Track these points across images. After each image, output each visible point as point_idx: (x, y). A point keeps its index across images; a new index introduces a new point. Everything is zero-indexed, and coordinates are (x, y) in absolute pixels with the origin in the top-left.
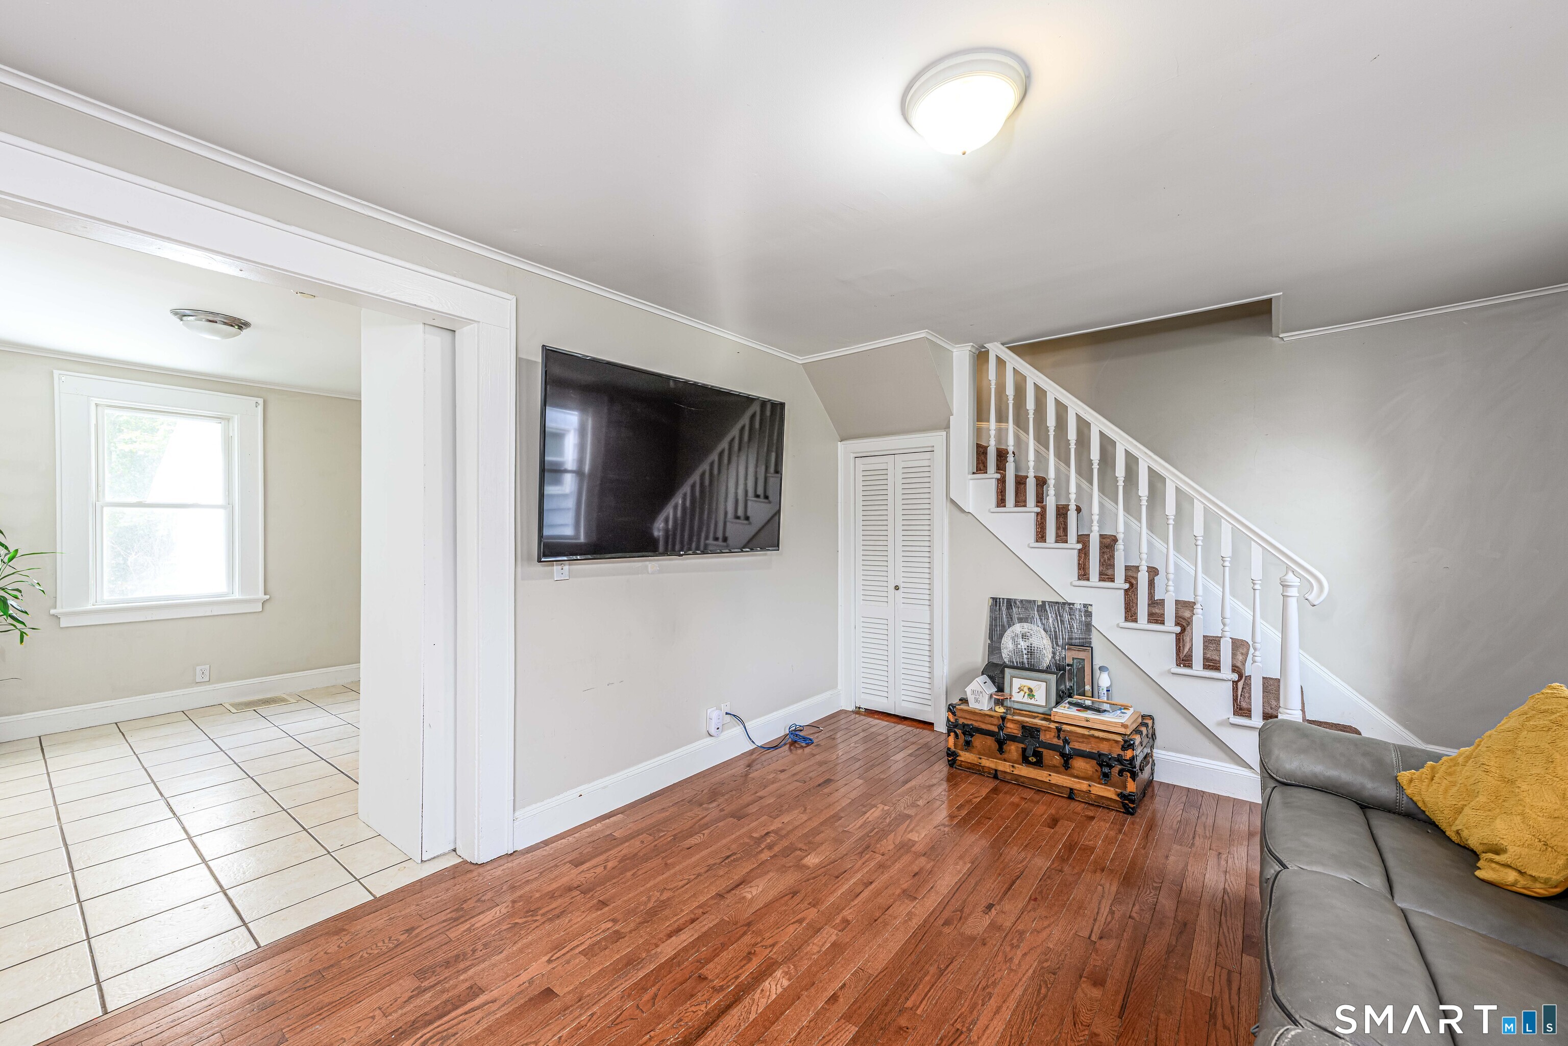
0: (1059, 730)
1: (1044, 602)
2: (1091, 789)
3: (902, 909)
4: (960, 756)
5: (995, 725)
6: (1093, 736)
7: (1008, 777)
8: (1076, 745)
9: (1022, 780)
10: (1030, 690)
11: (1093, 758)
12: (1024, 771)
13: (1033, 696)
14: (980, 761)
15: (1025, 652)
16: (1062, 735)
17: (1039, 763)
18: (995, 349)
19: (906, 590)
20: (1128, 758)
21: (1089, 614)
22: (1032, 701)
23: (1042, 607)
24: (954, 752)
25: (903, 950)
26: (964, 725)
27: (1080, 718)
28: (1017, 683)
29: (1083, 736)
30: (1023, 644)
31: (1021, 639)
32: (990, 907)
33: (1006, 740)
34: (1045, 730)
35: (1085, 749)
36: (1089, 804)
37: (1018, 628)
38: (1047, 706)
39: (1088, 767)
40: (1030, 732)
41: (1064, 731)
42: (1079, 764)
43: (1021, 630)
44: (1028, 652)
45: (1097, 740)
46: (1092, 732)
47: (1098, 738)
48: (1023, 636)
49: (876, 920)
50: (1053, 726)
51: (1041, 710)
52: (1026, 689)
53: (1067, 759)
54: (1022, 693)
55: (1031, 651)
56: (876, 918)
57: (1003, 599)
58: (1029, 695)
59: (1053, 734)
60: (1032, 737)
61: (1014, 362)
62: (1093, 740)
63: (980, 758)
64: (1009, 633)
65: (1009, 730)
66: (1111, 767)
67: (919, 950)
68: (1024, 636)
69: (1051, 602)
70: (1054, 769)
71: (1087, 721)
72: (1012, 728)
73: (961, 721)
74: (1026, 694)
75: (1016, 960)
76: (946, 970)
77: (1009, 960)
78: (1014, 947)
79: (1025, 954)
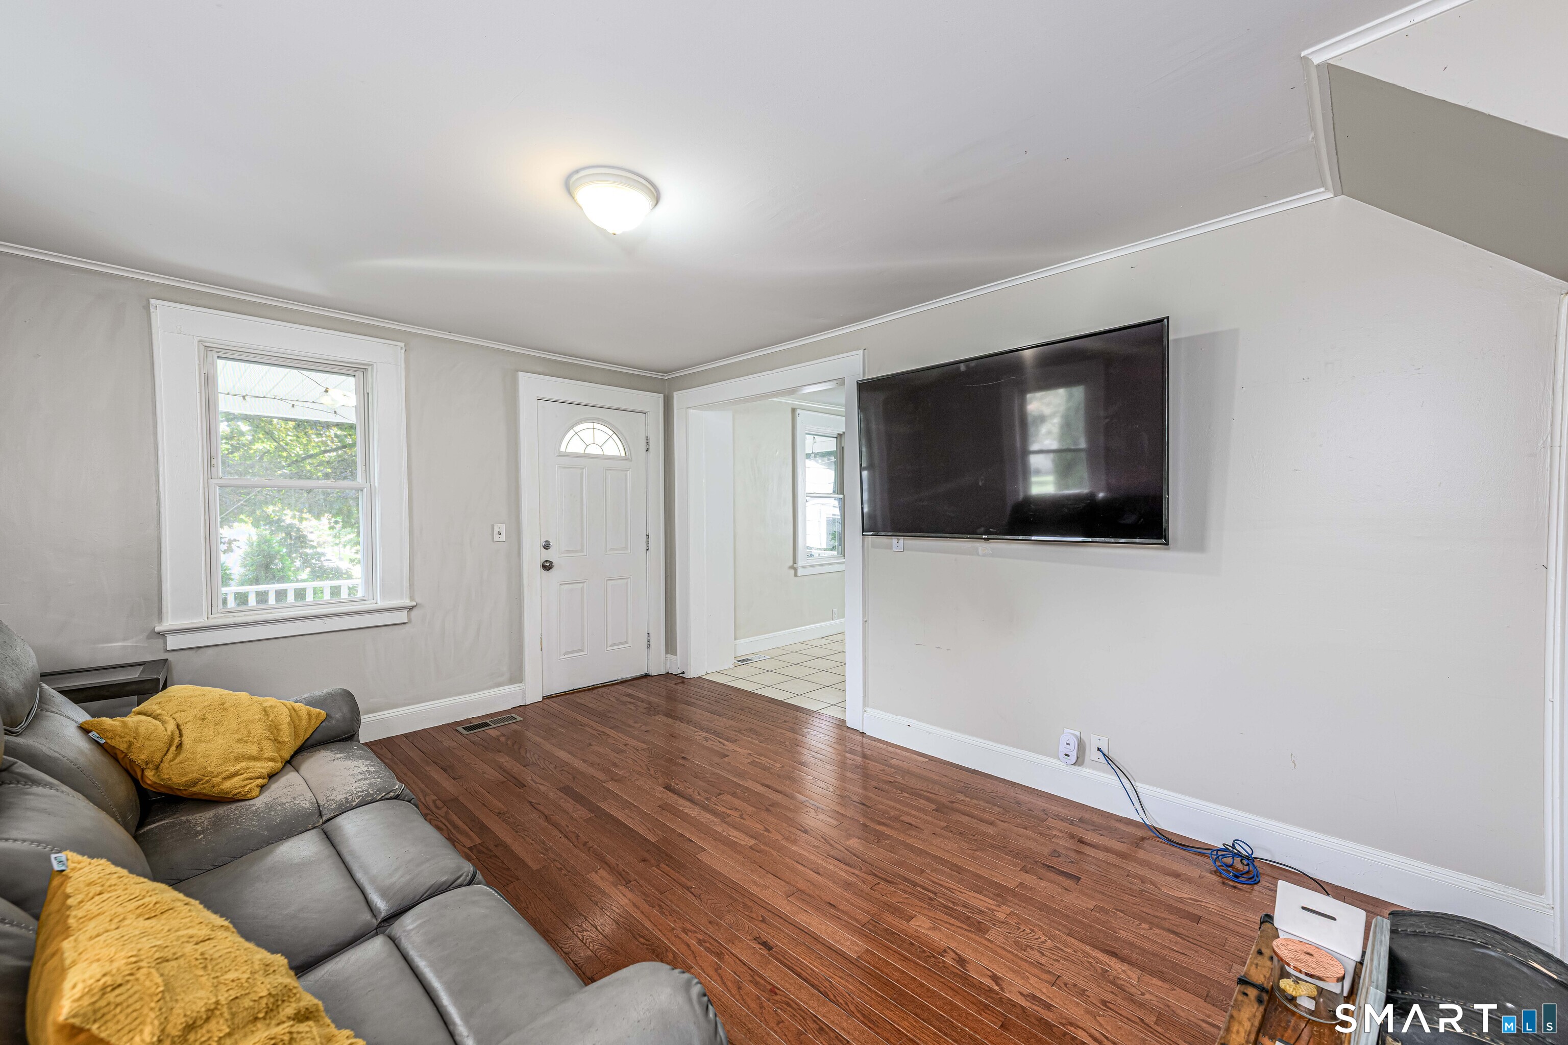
75: (683, 935)
76: (688, 890)
77: (685, 931)
78: (700, 942)
79: (688, 946)
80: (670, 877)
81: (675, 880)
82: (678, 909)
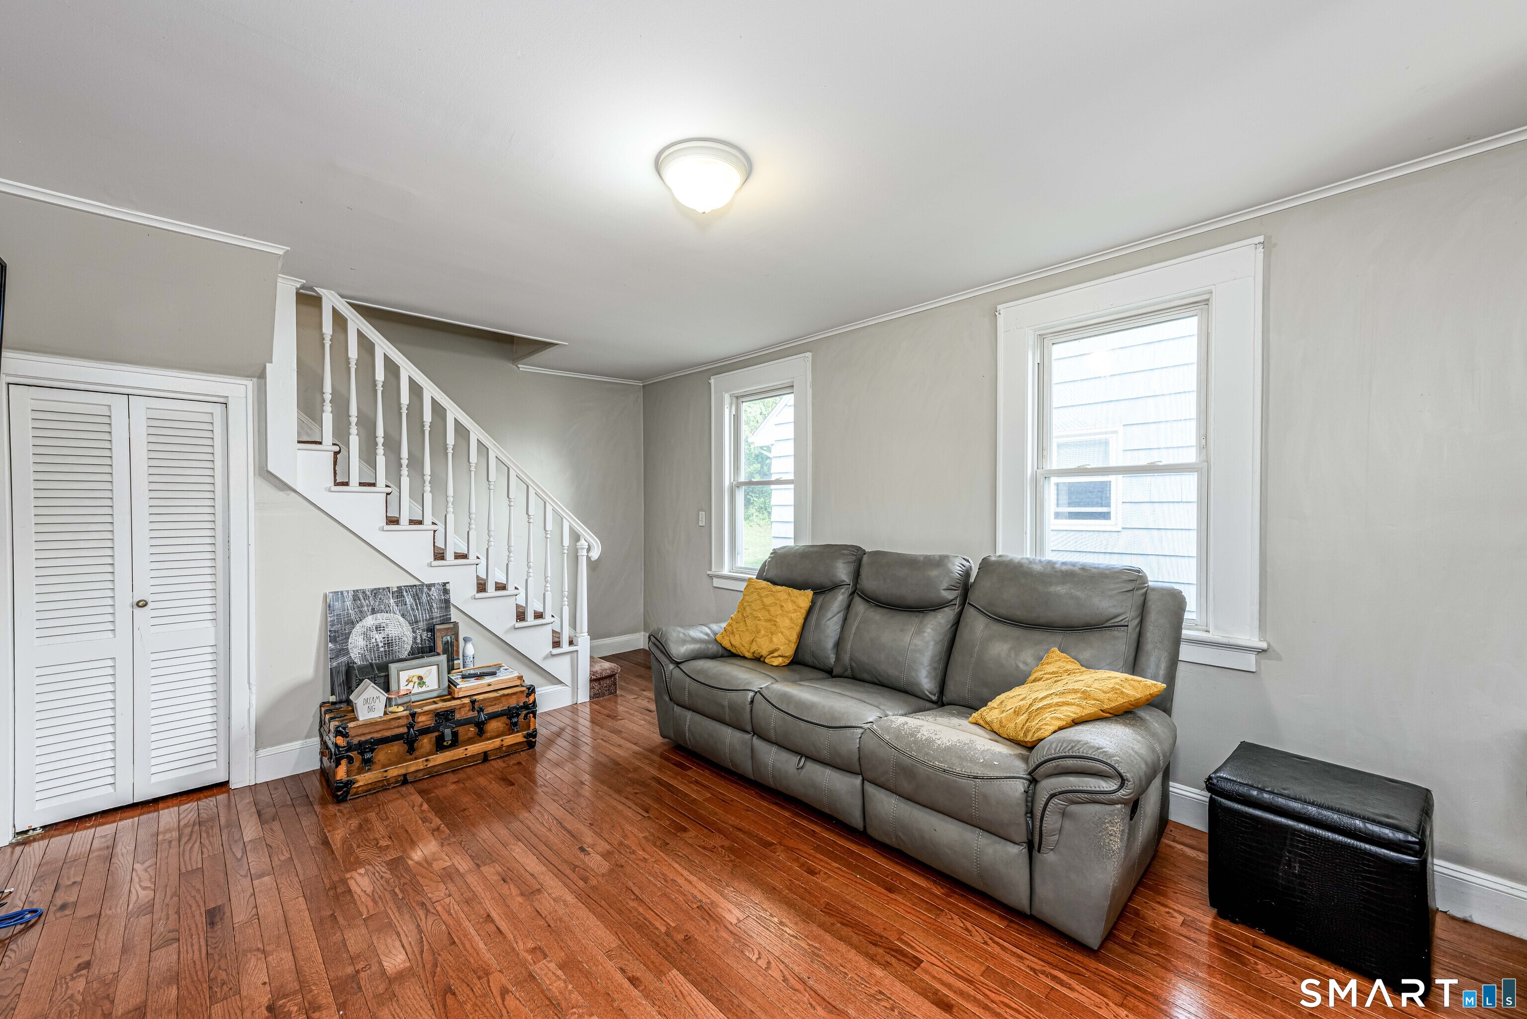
0: (473, 702)
1: (399, 588)
2: (503, 743)
3: (545, 904)
4: (357, 781)
5: (403, 726)
6: (504, 695)
7: (420, 775)
8: (490, 710)
9: (435, 770)
10: (420, 678)
11: (505, 715)
12: (440, 758)
13: (424, 683)
14: (385, 774)
15: (381, 645)
16: (476, 705)
17: (455, 742)
18: (331, 300)
19: (158, 605)
20: (531, 702)
21: (446, 592)
22: (424, 689)
23: (399, 593)
24: (348, 781)
25: (600, 917)
26: (360, 744)
27: (482, 686)
28: (404, 676)
29: (496, 698)
30: (378, 637)
31: (375, 632)
32: (582, 849)
33: (417, 736)
34: (460, 708)
35: (497, 710)
36: (503, 757)
37: (370, 621)
38: (441, 687)
39: (499, 724)
40: (445, 716)
41: (478, 701)
42: (494, 726)
43: (374, 622)
44: (385, 644)
45: (508, 697)
46: (501, 692)
47: (508, 695)
48: (376, 628)
49: (549, 926)
50: (467, 701)
51: (435, 694)
52: (415, 679)
53: (481, 727)
54: (411, 684)
55: (389, 643)
56: (546, 925)
57: (348, 592)
58: (419, 684)
59: (468, 708)
60: (447, 720)
61: (356, 323)
62: (503, 699)
63: (386, 771)
64: (358, 629)
65: (421, 724)
66: (518, 715)
67: (606, 906)
68: (378, 628)
69: (407, 586)
70: (471, 741)
71: (490, 685)
72: (423, 721)
73: (355, 741)
74: (416, 684)
75: (647, 857)
76: (637, 896)
77: (645, 860)
78: (634, 852)
79: (644, 850)
80: (655, 912)
81: (650, 908)
82: (650, 878)
